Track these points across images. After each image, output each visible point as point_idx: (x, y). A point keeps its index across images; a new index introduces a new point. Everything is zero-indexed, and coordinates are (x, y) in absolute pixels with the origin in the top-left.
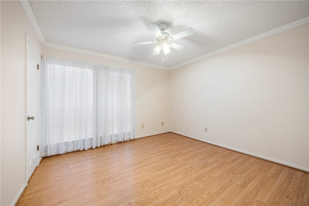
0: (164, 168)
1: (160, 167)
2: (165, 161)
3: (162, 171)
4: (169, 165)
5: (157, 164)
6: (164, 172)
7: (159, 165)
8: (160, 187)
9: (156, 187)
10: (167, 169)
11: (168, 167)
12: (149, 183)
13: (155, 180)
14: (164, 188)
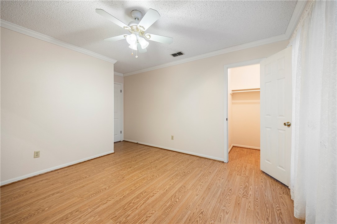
0: (137, 197)
1: (144, 198)
2: (137, 211)
3: (140, 192)
4: (130, 203)
5: (148, 201)
6: (137, 192)
7: (146, 201)
8: (139, 178)
9: (142, 177)
10: (133, 197)
11: (132, 200)
12: (149, 178)
13: (145, 181)
14: (135, 178)
